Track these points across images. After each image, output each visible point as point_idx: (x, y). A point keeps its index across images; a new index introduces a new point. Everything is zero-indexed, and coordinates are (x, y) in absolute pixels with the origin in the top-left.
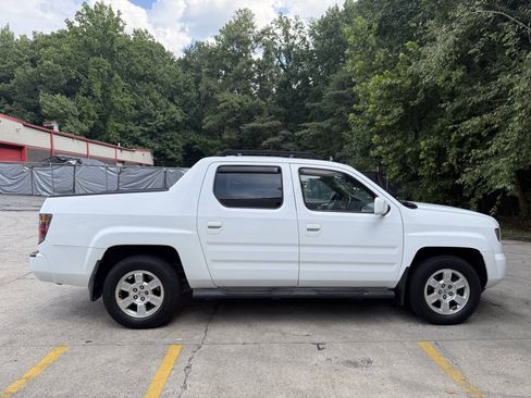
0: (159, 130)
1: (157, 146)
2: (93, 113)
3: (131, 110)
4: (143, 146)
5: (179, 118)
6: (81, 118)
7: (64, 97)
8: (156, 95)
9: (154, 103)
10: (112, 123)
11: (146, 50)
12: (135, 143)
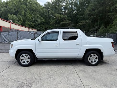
0: (39, 24)
1: (38, 28)
2: (22, 20)
3: (31, 19)
4: (35, 28)
5: (44, 21)
6: (19, 21)
7: (14, 15)
8: (38, 15)
9: (38, 17)
10: (27, 22)
11: (35, 3)
12: (33, 27)
